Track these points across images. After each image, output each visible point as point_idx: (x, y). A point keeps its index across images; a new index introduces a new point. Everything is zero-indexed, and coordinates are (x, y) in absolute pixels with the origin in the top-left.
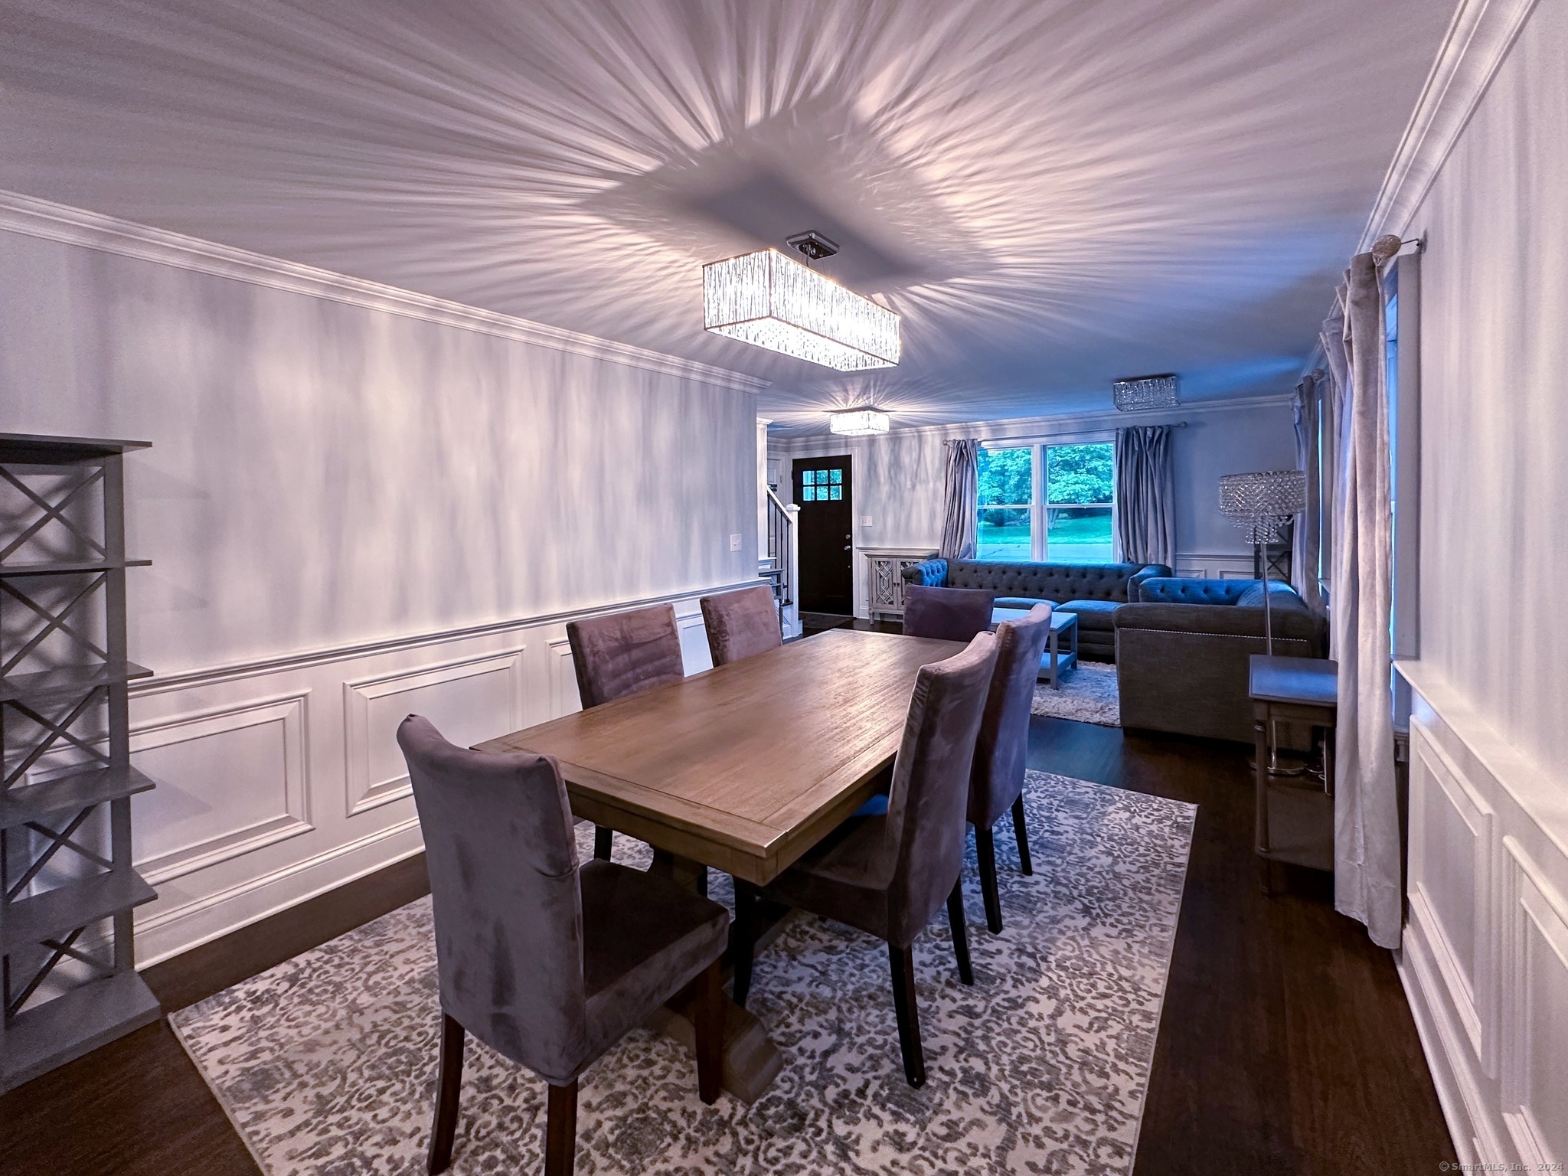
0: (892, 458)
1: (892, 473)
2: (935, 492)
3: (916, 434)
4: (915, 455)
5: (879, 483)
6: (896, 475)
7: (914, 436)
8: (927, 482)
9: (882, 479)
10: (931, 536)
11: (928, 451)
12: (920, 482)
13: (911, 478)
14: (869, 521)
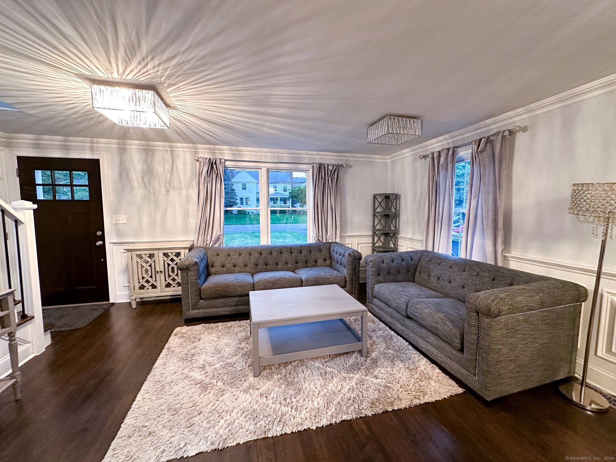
0: (145, 166)
1: (146, 179)
2: (188, 197)
3: (168, 149)
4: (168, 167)
5: (132, 188)
6: (150, 181)
7: (167, 150)
8: (180, 188)
9: (136, 184)
10: (186, 230)
11: (179, 164)
12: (174, 188)
13: (165, 186)
14: (123, 219)
